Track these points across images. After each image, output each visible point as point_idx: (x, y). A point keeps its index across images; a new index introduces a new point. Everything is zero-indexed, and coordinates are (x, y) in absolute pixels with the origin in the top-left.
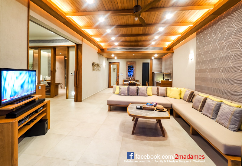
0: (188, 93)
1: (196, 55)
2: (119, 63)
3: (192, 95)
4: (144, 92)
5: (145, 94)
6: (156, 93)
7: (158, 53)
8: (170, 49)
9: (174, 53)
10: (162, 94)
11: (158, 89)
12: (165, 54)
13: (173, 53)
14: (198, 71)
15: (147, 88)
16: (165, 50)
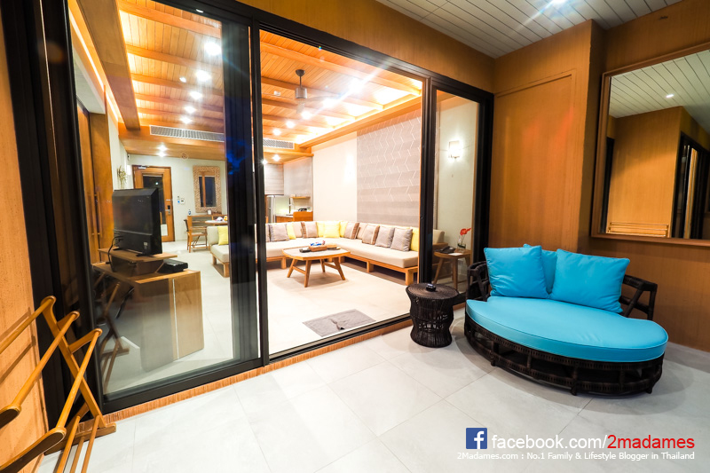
0: (352, 226)
1: (358, 168)
2: (169, 168)
3: (357, 229)
4: (282, 234)
5: (284, 236)
6: (300, 234)
7: (280, 155)
8: (306, 150)
9: (314, 158)
10: (313, 233)
11: (303, 225)
12: (294, 158)
13: (312, 156)
14: (361, 193)
15: (286, 225)
16: (298, 148)
